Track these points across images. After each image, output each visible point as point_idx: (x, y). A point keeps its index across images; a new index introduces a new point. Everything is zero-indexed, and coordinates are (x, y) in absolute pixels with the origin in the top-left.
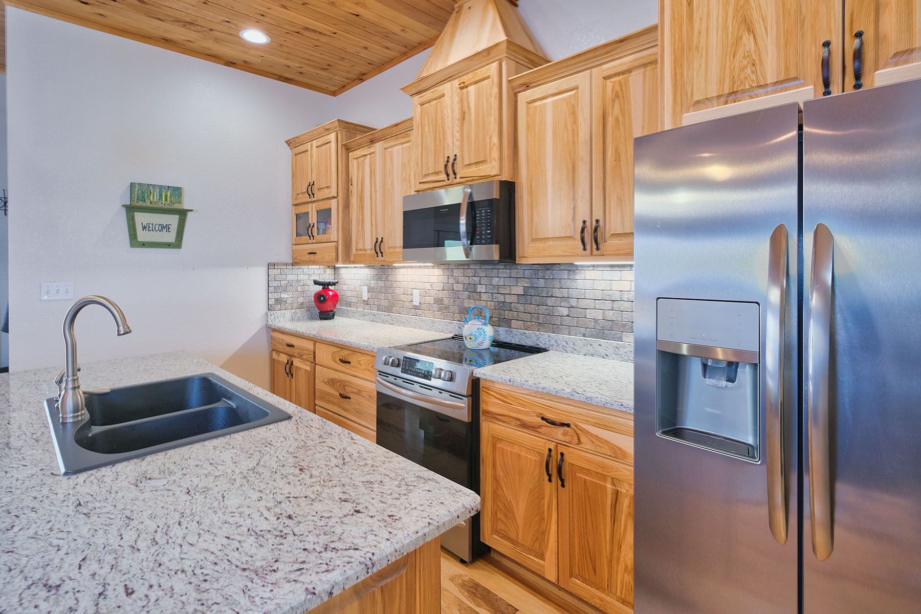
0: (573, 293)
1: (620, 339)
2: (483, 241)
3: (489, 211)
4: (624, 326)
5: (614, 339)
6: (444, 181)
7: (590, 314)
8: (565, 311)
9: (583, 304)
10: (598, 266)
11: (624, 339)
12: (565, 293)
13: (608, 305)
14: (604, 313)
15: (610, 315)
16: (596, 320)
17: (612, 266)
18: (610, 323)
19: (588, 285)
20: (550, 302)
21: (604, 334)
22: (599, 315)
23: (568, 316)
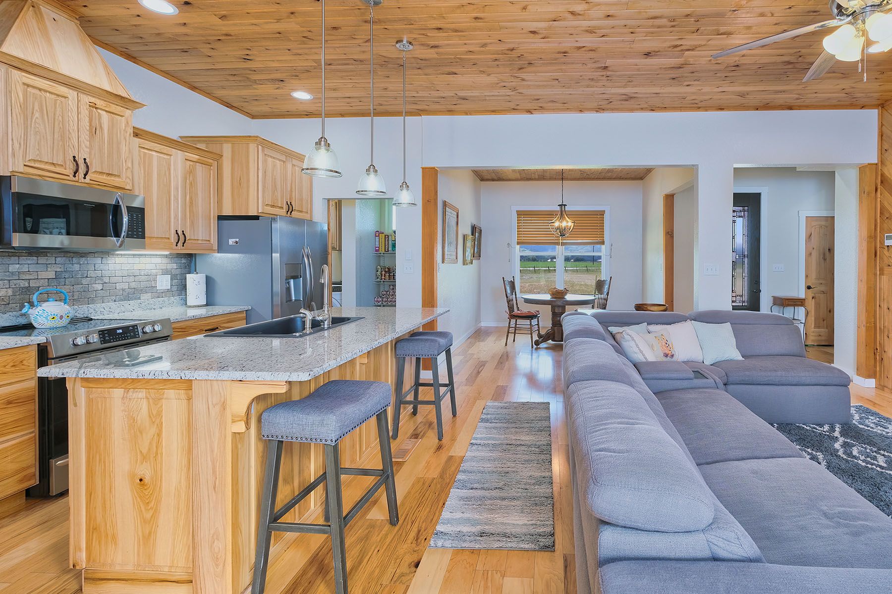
0: (105, 273)
1: (139, 298)
2: (135, 236)
3: (140, 216)
4: (142, 290)
5: (135, 299)
6: (69, 176)
7: (119, 286)
8: (100, 287)
9: (113, 280)
10: (125, 255)
11: (142, 298)
12: (99, 273)
13: (132, 279)
14: (129, 284)
15: (133, 285)
16: (123, 290)
17: (134, 255)
18: (133, 290)
19: (118, 267)
20: (85, 281)
21: (129, 297)
22: (126, 286)
23: (102, 289)
